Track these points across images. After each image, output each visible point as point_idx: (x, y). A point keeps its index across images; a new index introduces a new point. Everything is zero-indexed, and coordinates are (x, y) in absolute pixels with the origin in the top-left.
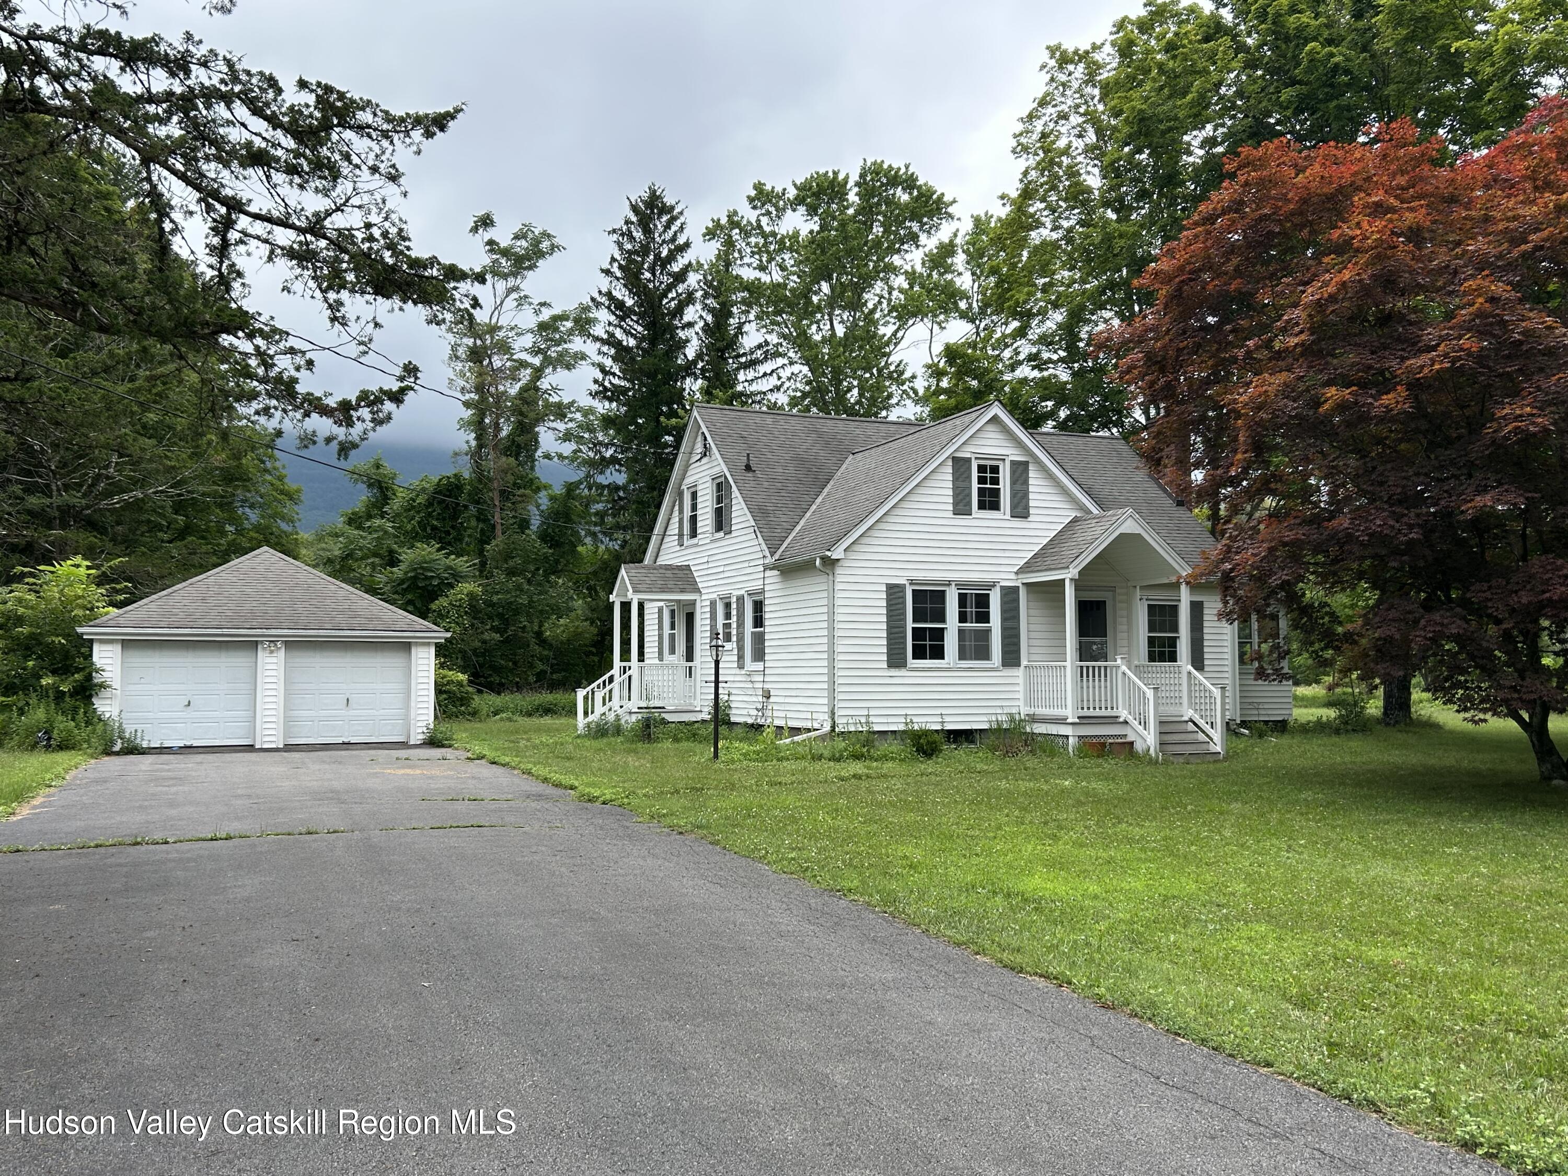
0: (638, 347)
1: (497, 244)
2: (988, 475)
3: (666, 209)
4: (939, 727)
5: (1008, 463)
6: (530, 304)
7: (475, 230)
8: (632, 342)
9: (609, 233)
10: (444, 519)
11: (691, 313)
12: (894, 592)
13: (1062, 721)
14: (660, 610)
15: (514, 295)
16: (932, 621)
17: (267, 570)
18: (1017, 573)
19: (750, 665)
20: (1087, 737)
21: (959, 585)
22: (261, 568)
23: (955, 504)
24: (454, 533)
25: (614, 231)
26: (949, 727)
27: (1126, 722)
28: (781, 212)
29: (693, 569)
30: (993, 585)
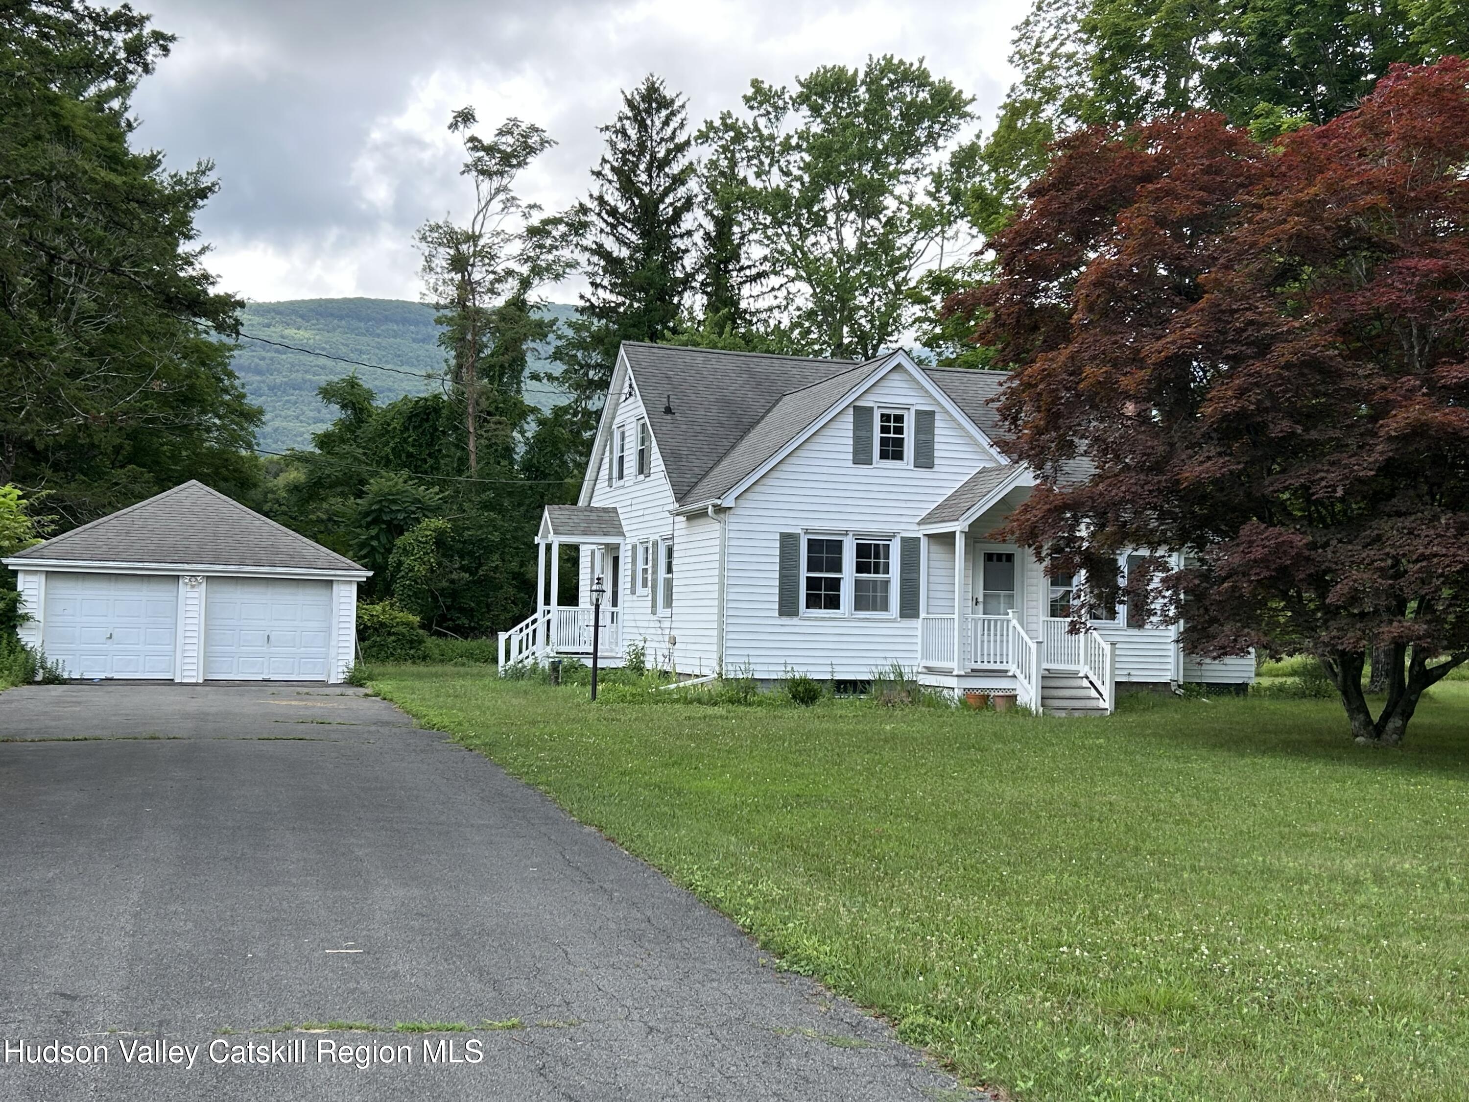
0: (631, 258)
1: (480, 141)
2: (892, 424)
3: (665, 103)
4: (828, 677)
5: (913, 412)
6: (518, 206)
7: (453, 126)
8: (625, 253)
9: (602, 130)
10: (421, 446)
11: (688, 221)
12: (788, 542)
13: (948, 673)
14: (593, 553)
15: (502, 196)
16: (827, 571)
17: (194, 504)
18: (919, 524)
19: (662, 611)
20: (973, 689)
21: (857, 535)
22: (187, 503)
23: (855, 453)
24: (430, 461)
25: (607, 128)
26: (838, 677)
27: (1014, 676)
28: (780, 110)
29: (619, 511)
30: (891, 537)
